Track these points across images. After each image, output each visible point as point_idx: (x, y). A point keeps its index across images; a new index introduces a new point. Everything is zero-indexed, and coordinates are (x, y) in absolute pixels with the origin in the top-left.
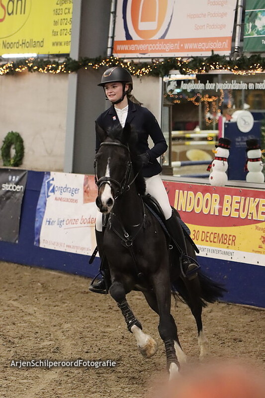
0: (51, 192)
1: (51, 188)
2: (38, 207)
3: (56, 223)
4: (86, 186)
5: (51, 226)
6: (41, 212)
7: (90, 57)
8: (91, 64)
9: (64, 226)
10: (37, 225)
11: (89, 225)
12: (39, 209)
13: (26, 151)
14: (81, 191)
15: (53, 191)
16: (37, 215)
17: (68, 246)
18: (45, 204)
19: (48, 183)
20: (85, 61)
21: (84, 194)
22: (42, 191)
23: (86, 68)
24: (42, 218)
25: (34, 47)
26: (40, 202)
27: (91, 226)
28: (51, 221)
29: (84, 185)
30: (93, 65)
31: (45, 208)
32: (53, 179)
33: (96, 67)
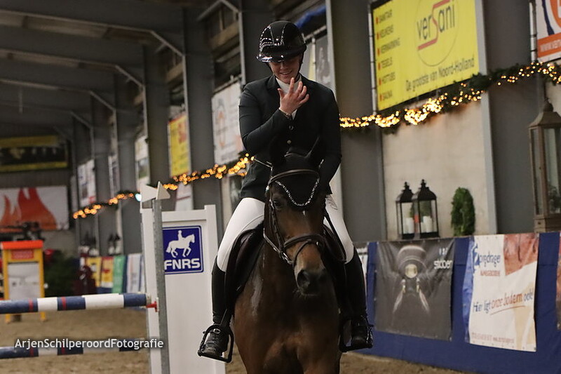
0: (476, 264)
1: (476, 259)
2: (464, 288)
3: (483, 307)
4: (506, 250)
5: (478, 312)
6: (468, 294)
7: (503, 68)
8: (505, 77)
9: (491, 311)
10: (465, 314)
11: (512, 305)
12: (466, 290)
13: (477, 212)
14: (502, 258)
15: (478, 262)
16: (464, 299)
17: (495, 339)
18: (472, 281)
19: (474, 251)
20: (496, 73)
21: (505, 263)
22: (468, 265)
23: (499, 84)
24: (469, 302)
25: (466, 68)
26: (467, 280)
27: (514, 308)
28: (478, 305)
29: (504, 250)
30: (508, 78)
31: (472, 288)
32: (477, 247)
33: (512, 79)
